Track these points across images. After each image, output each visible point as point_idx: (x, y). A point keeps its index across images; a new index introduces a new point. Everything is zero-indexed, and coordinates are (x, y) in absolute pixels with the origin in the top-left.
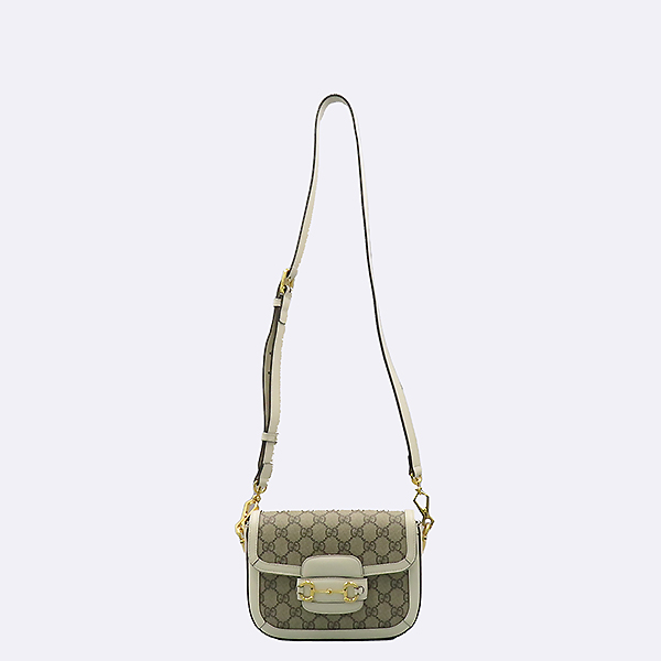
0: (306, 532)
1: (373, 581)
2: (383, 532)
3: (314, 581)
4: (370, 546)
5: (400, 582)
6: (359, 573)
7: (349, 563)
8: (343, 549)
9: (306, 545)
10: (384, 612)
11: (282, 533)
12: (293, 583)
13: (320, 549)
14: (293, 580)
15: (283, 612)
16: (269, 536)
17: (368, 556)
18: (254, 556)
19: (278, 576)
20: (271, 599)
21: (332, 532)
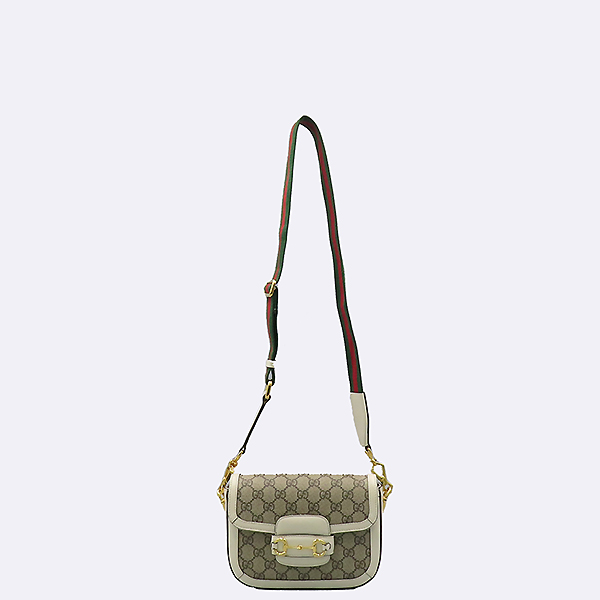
0: (280, 495)
1: (338, 538)
2: (348, 495)
3: (286, 538)
4: (336, 507)
5: (362, 538)
6: (326, 531)
7: (317, 522)
8: (313, 510)
9: (280, 507)
10: (348, 565)
11: (258, 495)
12: (268, 539)
13: (292, 510)
14: (268, 536)
15: (259, 565)
16: (247, 497)
17: (335, 516)
18: (233, 515)
19: (255, 532)
20: (248, 552)
21: (303, 494)
